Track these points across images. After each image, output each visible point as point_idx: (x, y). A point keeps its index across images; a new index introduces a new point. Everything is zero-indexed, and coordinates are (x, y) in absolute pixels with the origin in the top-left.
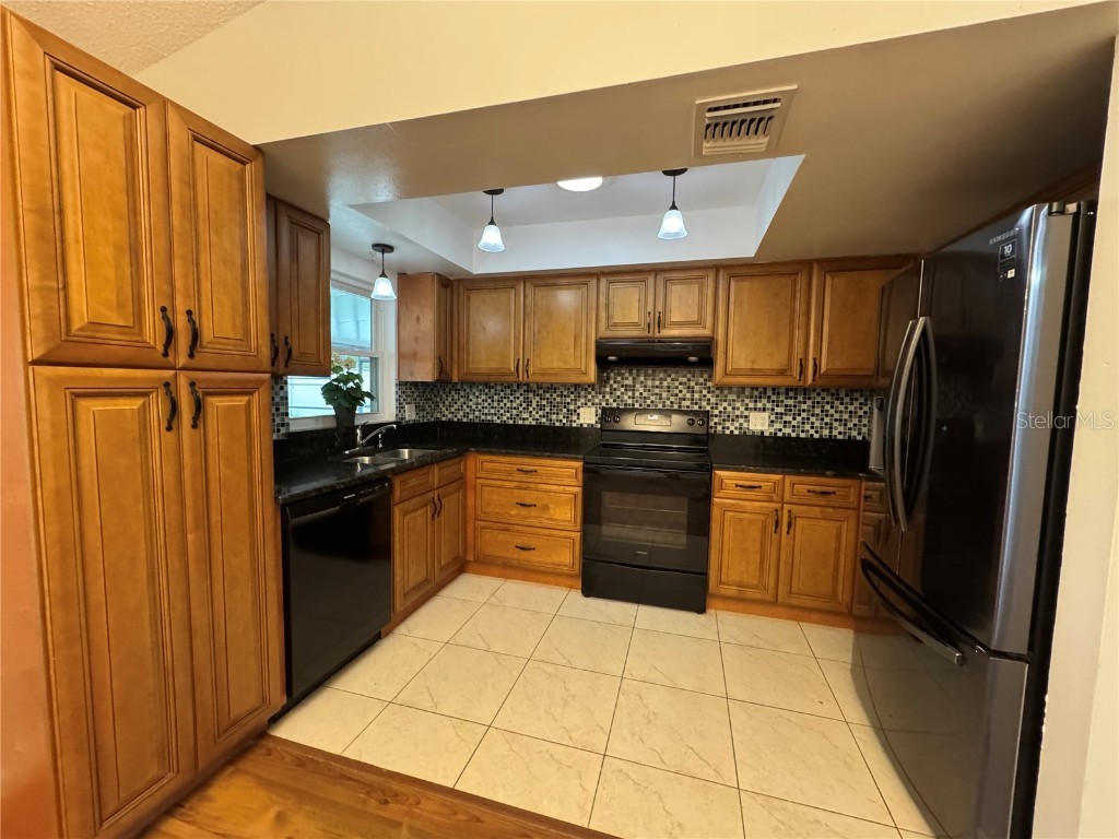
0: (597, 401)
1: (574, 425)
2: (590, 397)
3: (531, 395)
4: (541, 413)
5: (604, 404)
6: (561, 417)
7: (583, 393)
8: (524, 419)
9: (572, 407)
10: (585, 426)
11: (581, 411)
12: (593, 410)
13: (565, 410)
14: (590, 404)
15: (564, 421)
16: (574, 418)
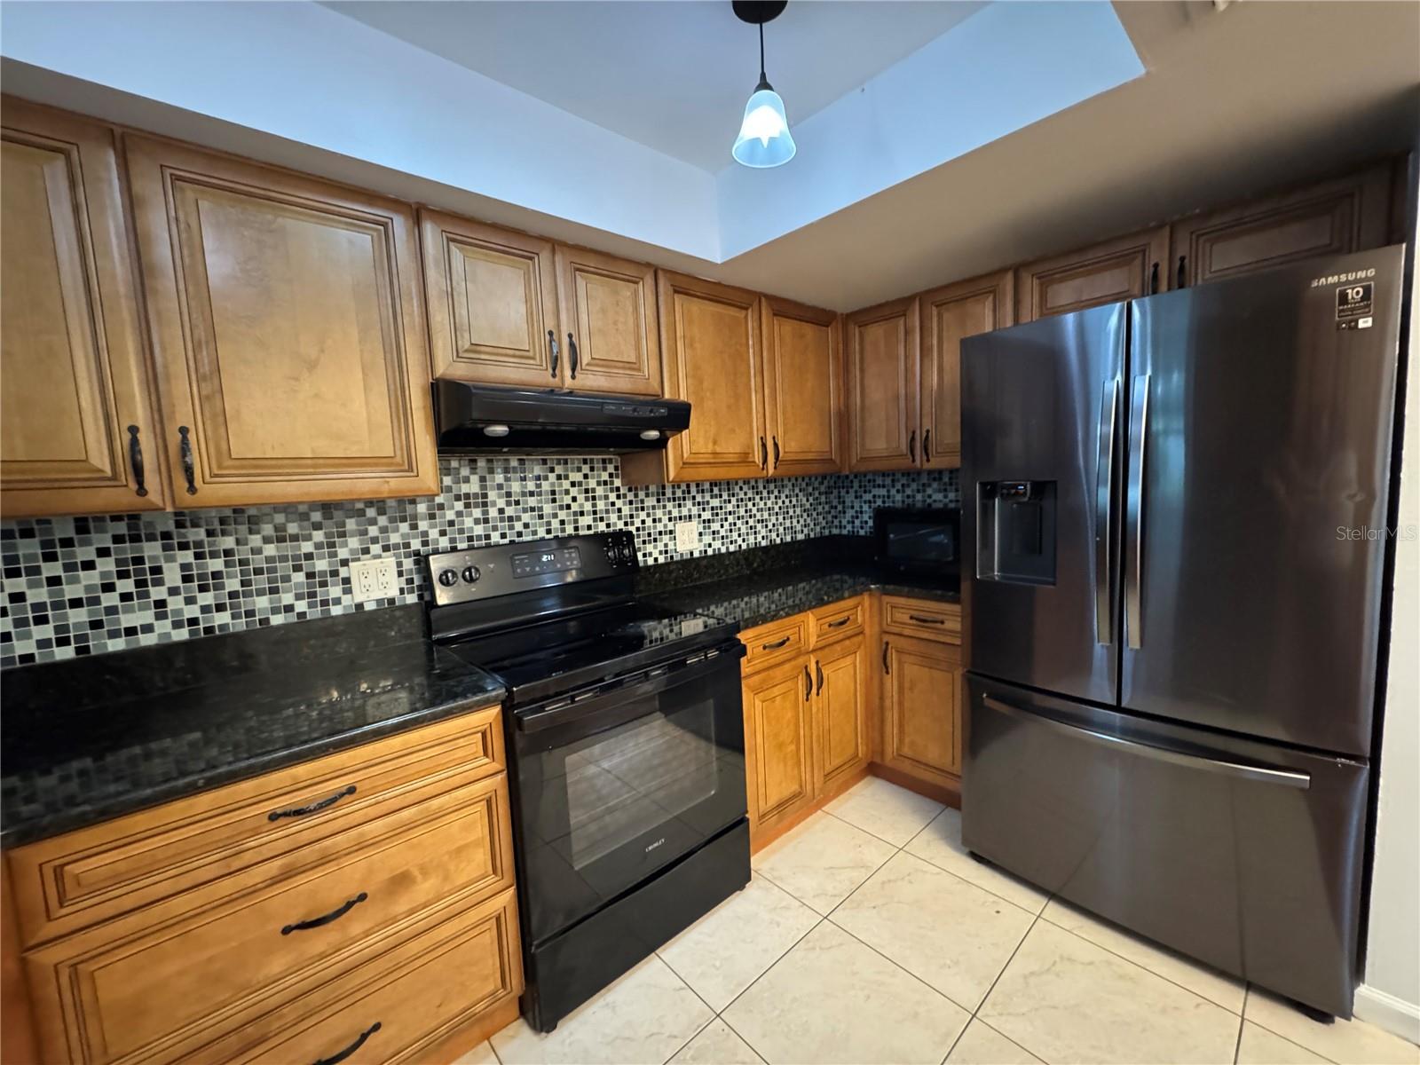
0: (395, 538)
1: (336, 611)
2: (373, 531)
3: (152, 550)
4: (208, 598)
5: (416, 544)
6: (287, 598)
7: (351, 524)
8: (131, 631)
9: (321, 565)
10: (369, 607)
11: (354, 570)
12: (390, 561)
13: (299, 577)
14: (376, 549)
15: (301, 606)
16: (335, 591)
